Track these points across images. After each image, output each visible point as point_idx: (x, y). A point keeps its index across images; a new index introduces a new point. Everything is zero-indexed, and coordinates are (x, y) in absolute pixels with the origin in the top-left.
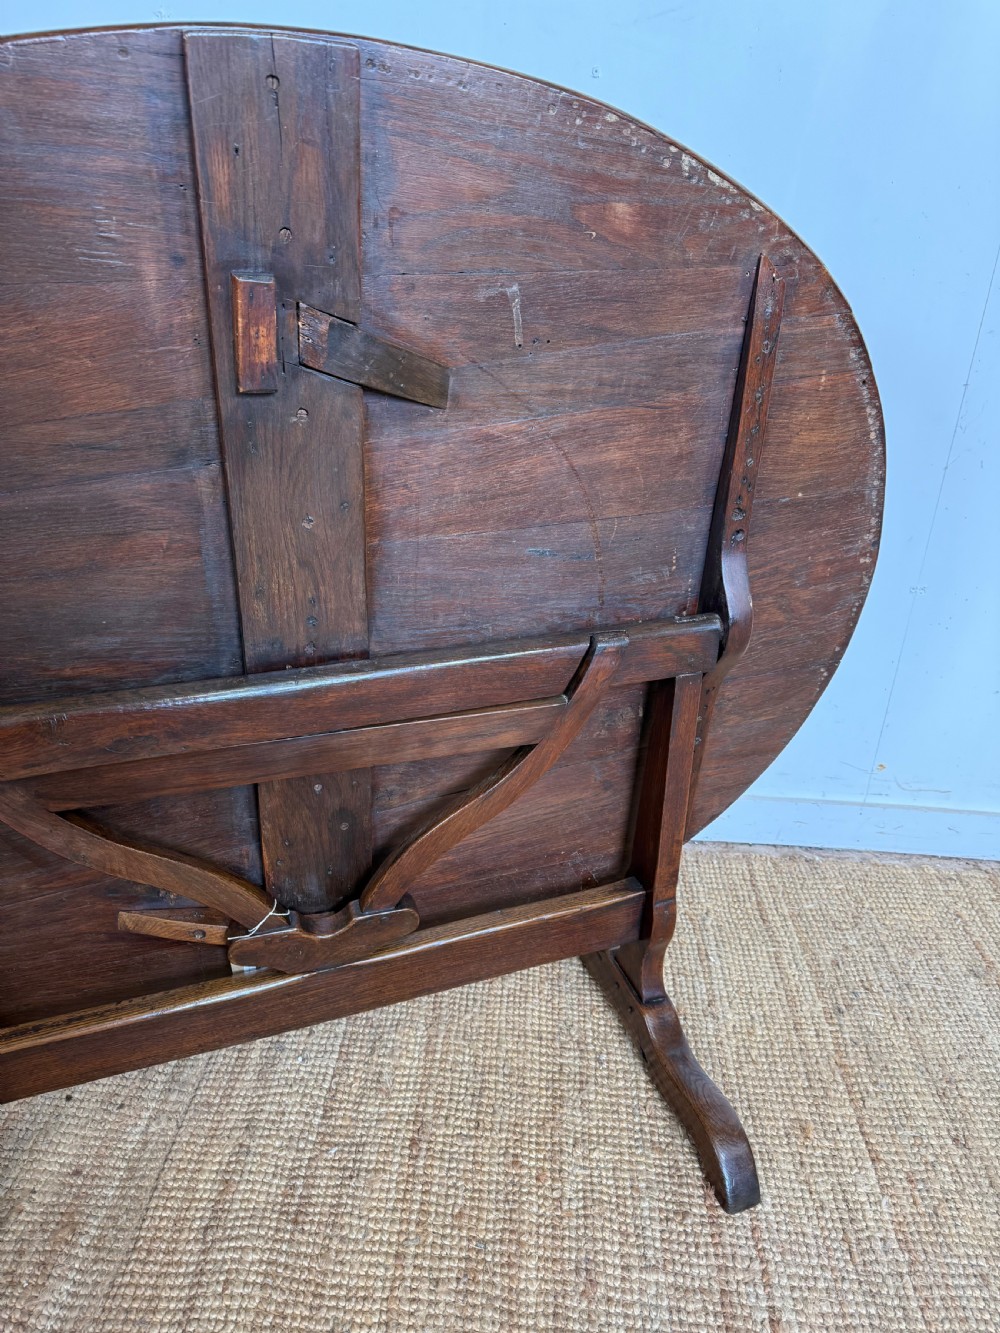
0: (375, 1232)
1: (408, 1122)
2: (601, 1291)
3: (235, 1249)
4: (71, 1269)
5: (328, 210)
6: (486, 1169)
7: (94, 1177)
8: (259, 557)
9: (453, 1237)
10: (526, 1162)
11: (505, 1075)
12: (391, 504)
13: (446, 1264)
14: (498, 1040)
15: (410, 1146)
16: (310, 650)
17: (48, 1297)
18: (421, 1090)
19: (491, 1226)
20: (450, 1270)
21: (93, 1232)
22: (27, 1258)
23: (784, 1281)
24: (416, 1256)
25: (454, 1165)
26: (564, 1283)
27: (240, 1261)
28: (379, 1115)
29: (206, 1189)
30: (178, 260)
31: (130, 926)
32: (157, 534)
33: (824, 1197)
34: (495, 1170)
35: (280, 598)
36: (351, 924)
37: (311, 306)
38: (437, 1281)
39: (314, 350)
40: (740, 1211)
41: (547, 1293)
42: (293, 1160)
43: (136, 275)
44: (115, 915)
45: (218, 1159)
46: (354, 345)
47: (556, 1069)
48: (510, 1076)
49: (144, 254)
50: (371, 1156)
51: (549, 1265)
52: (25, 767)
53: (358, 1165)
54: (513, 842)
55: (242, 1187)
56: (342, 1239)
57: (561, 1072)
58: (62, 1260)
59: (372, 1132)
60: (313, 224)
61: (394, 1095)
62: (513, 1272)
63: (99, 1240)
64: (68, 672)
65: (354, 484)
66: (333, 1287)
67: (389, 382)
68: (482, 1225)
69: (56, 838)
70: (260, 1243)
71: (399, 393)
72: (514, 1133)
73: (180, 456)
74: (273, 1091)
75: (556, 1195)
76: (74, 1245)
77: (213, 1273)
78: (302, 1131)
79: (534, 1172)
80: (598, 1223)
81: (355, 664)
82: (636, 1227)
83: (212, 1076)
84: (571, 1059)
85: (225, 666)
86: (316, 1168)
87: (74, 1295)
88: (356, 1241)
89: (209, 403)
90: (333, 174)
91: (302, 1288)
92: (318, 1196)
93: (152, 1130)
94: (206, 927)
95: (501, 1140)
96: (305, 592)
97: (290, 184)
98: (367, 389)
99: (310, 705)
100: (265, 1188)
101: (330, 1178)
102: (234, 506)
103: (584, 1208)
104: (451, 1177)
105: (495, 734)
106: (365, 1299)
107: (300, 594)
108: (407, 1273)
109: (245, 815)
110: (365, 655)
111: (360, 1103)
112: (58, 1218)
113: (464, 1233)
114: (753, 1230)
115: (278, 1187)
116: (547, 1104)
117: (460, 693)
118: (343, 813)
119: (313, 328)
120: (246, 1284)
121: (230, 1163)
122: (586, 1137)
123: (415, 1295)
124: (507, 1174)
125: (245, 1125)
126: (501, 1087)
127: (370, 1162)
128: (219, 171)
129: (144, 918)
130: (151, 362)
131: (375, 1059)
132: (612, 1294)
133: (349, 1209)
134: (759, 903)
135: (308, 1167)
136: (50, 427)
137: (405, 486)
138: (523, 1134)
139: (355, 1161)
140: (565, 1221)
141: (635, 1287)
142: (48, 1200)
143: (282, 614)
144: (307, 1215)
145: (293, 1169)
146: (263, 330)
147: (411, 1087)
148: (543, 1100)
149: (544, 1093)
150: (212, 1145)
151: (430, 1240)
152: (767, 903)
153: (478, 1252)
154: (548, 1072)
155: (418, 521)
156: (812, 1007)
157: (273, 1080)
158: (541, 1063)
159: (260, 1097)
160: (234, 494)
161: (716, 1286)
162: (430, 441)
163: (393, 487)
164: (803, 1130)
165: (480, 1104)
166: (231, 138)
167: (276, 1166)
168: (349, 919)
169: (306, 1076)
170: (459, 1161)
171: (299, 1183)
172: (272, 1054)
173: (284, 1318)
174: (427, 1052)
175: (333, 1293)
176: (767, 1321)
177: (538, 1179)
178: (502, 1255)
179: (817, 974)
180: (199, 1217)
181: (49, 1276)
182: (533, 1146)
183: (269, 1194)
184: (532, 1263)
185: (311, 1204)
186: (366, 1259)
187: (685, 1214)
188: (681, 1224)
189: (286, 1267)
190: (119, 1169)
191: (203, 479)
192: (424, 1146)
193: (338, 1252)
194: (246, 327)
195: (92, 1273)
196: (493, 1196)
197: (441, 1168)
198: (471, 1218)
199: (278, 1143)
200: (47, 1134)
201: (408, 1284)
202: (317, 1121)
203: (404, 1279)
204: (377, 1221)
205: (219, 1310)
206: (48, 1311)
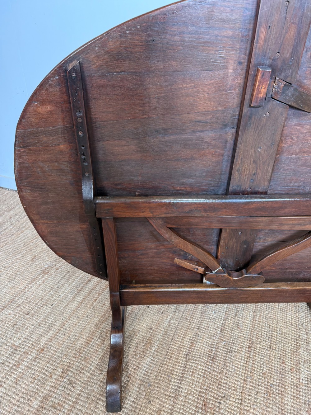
0: (237, 371)
1: (247, 340)
3: (195, 363)
4: (150, 355)
5: (294, 46)
6: (273, 362)
7: (156, 331)
8: (242, 159)
9: (262, 380)
10: (287, 363)
11: (280, 334)
12: (286, 145)
13: (260, 387)
14: (277, 322)
15: (248, 348)
16: (249, 190)
17: (144, 361)
18: (252, 331)
19: (275, 380)
20: (261, 390)
21: (156, 347)
22: (139, 349)
24: (250, 382)
25: (262, 357)
26: (300, 406)
27: (197, 367)
28: (238, 335)
29: (187, 343)
30: (240, 63)
31: (177, 263)
32: (212, 150)
34: (276, 363)
35: (244, 172)
36: (243, 277)
37: (280, 79)
38: (257, 392)
39: (277, 93)
41: (294, 407)
42: (212, 342)
43: (227, 68)
44: (174, 259)
45: (190, 336)
46: (290, 92)
47: (297, 336)
49: (231, 61)
50: (235, 347)
51: (295, 399)
52: (165, 214)
53: (232, 349)
54: (297, 261)
55: (197, 346)
56: (227, 370)
57: (299, 337)
58: (148, 352)
59: (236, 340)
60: (288, 51)
61: (243, 330)
62: (283, 397)
63: (158, 350)
64: (178, 188)
65: (278, 137)
66: (224, 383)
67: (298, 104)
68: (272, 379)
69: (167, 235)
70: (202, 364)
71: (300, 108)
72: (283, 353)
73: (225, 126)
74: (205, 320)
75: (298, 377)
76: (151, 349)
77: (189, 368)
78: (214, 334)
79: (290, 367)
81: (263, 196)
83: (187, 311)
84: (303, 334)
85: (221, 191)
86: (219, 346)
87: (151, 363)
88: (231, 372)
89: (238, 109)
90: (299, 34)
91: (215, 381)
92: (220, 355)
93: (171, 322)
94: (199, 268)
95: (278, 354)
96: (252, 171)
97: (284, 37)
98: (291, 107)
99: (247, 207)
100: (204, 348)
101: (223, 350)
102: (239, 142)
104: (261, 361)
105: (305, 225)
106: (234, 390)
107: (251, 172)
109: (215, 237)
110: (266, 193)
111: (232, 330)
112: (146, 340)
113: (266, 380)
115: (207, 349)
116: (294, 347)
117: (296, 210)
118: (246, 242)
119: (279, 85)
120: (198, 374)
121: (193, 338)
122: (308, 361)
123: (250, 394)
124: (280, 365)
125: (197, 328)
127: (235, 349)
128: (262, 34)
129: (182, 261)
130: (224, 96)
131: (237, 318)
133: (229, 362)
135: (216, 345)
136: (191, 115)
137: (292, 139)
138: (286, 354)
139: (231, 348)
140: (301, 386)
142: (143, 334)
143: (243, 177)
144: (216, 359)
145: (212, 345)
146: (264, 86)
147: (248, 329)
148: (293, 345)
149: (293, 343)
150: (188, 331)
151: (255, 379)
153: (271, 387)
154: (295, 336)
155: (293, 151)
157: (205, 316)
158: (292, 333)
159: (202, 320)
160: (240, 138)
162: (305, 124)
163: (288, 139)
165: (271, 341)
166: (269, 23)
167: (207, 343)
168: (243, 275)
169: (215, 318)
170: (264, 357)
171: (214, 349)
172: (205, 308)
173: (210, 388)
174: (253, 320)
175: (224, 385)
177: (291, 370)
178: (279, 390)
180: (185, 351)
181: (145, 356)
182: (289, 359)
183: (205, 350)
184: (289, 396)
185: (217, 357)
186: (235, 378)
189: (210, 373)
190: (162, 331)
191: (230, 134)
192: (253, 349)
193: (226, 373)
194: (259, 86)
195: (156, 358)
196: (276, 371)
197: (258, 357)
198: (268, 376)
199: (207, 336)
200: (143, 315)
201: (248, 390)
202: (219, 332)
203: (246, 388)
204: (238, 368)
205: (191, 379)
206: (144, 365)
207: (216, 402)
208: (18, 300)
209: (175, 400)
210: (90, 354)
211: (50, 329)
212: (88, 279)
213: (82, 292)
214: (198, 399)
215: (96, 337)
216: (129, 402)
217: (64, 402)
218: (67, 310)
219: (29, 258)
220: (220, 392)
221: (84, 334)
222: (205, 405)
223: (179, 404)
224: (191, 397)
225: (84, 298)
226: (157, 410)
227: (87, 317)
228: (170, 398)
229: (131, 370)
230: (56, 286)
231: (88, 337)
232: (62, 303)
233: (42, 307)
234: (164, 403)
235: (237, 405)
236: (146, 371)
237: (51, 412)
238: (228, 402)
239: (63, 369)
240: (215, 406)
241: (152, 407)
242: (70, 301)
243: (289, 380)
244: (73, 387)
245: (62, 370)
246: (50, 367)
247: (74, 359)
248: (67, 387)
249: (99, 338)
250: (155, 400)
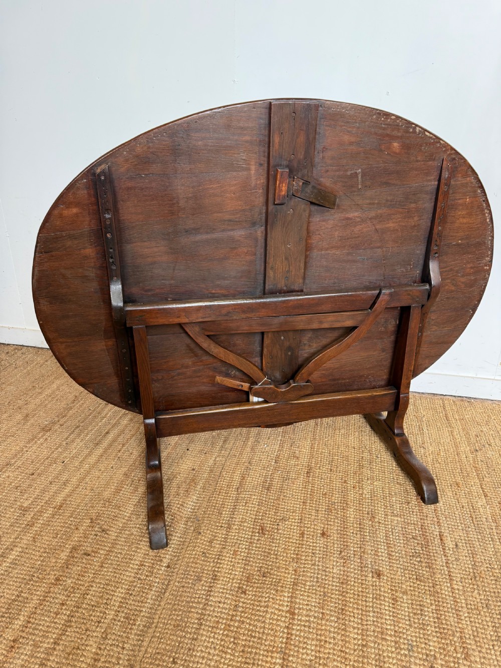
0: (295, 495)
1: (305, 467)
2: (376, 520)
3: (248, 494)
4: (196, 493)
5: (305, 149)
6: (335, 483)
7: (199, 471)
8: (274, 256)
9: (323, 500)
10: (349, 482)
11: (341, 457)
12: (314, 240)
13: (320, 506)
14: (338, 447)
15: (306, 474)
16: (285, 288)
17: (189, 499)
18: (310, 459)
19: (336, 498)
20: (322, 508)
21: (201, 485)
22: (181, 489)
23: (446, 525)
24: (310, 503)
25: (323, 480)
26: (363, 516)
27: (250, 498)
28: (295, 464)
29: (237, 478)
30: (261, 165)
31: (219, 381)
32: (244, 248)
33: (464, 504)
34: (337, 484)
35: (278, 270)
36: (291, 387)
37: (298, 178)
38: (318, 511)
39: (297, 191)
40: (431, 504)
41: (357, 518)
42: (266, 473)
43: (249, 169)
44: (215, 377)
45: (240, 470)
46: (309, 189)
47: (360, 458)
48: (343, 458)
49: (252, 163)
51: (358, 511)
52: (202, 318)
53: (288, 477)
54: (347, 369)
55: (249, 479)
56: (284, 496)
57: (362, 459)
58: (192, 490)
59: (293, 469)
60: (301, 153)
61: (300, 459)
62: (345, 511)
63: (204, 487)
64: (214, 292)
65: (304, 233)
66: (282, 508)
67: (318, 200)
68: (334, 498)
69: (205, 343)
70: (256, 494)
71: (321, 204)
72: (345, 474)
73: (254, 224)
74: (257, 454)
75: (360, 492)
76: (196, 487)
77: (242, 500)
78: (268, 466)
79: (352, 486)
80: (376, 502)
81: (299, 293)
82: (390, 505)
84: (366, 455)
85: (259, 291)
86: (274, 476)
87: (197, 500)
88: (289, 497)
89: (264, 208)
90: (308, 139)
91: (271, 507)
92: (275, 484)
93: (217, 460)
94: (243, 384)
95: (340, 475)
96: (286, 268)
97: (296, 142)
98: (312, 203)
99: (285, 305)
101: (279, 479)
102: (268, 239)
103: (371, 497)
104: (322, 483)
105: (343, 321)
106: (293, 512)
107: (284, 269)
108: (307, 507)
109: (258, 346)
110: (302, 291)
111: (288, 460)
112: (189, 480)
113: (327, 499)
114: (435, 510)
115: (261, 480)
116: (357, 467)
117: (333, 305)
118: (290, 348)
119: (297, 184)
120: (252, 504)
121: (244, 472)
122: (372, 478)
123: (310, 513)
124: (342, 485)
125: (248, 462)
126: (339, 461)
127: (292, 476)
128: (276, 139)
129: (224, 379)
130: (250, 195)
131: (293, 448)
132: (381, 521)
133: (286, 488)
134: (446, 415)
135: (271, 476)
136: (220, 215)
137: (319, 234)
138: (348, 475)
140: (364, 500)
141: (389, 520)
142: (185, 476)
143: (278, 275)
144: (272, 488)
145: (266, 476)
146: (284, 185)
147: (306, 457)
148: (356, 466)
149: (356, 464)
150: (237, 467)
151: (315, 500)
152: (450, 415)
153: (332, 505)
154: (357, 458)
155: (322, 246)
156: (464, 448)
157: (257, 451)
158: (355, 455)
159: (252, 455)
160: (269, 236)
161: (419, 524)
162: (328, 220)
163: (316, 235)
164: (457, 484)
165: (332, 465)
166: (281, 130)
167: (260, 474)
168: (290, 385)
169: (268, 451)
170: (325, 480)
171: (268, 480)
172: (256, 443)
173: (266, 514)
174: (311, 448)
176: (438, 535)
177: (354, 487)
178: (341, 506)
179: (468, 439)
180: (236, 484)
181: (189, 494)
182: (352, 478)
183: (258, 481)
184: (352, 510)
185: (273, 486)
186: (293, 502)
187: (409, 503)
188: (407, 505)
189: (266, 501)
190: (207, 470)
191: (260, 231)
192: (312, 474)
193: (283, 499)
194: (279, 184)
195: (203, 495)
196: (337, 490)
197: (318, 481)
198: (329, 495)
199: (260, 468)
200: (182, 458)
201: (308, 510)
202: (273, 463)
203: (306, 509)
204: (296, 492)
205: (244, 509)
206: (190, 503)
207: (273, 525)
208: (16, 462)
209: (228, 530)
210: (123, 502)
211: (65, 485)
212: (106, 431)
213: (101, 445)
214: (254, 525)
215: (127, 486)
216: (176, 538)
217: (99, 548)
218: (84, 465)
219: (19, 417)
220: (277, 516)
221: (111, 484)
222: (262, 529)
223: (232, 533)
224: (246, 524)
225: (104, 450)
226: (209, 540)
227: (112, 468)
228: (222, 528)
229: (174, 509)
230: (64, 443)
231: (117, 487)
232: (75, 459)
233: (50, 465)
234: (216, 533)
235: (296, 524)
236: (191, 509)
237: (84, 559)
238: (286, 523)
239: (92, 519)
240: (273, 528)
241: (203, 538)
242: (86, 456)
243: (352, 495)
244: (107, 534)
245: (90, 521)
246: (74, 521)
247: (104, 509)
248: (99, 534)
249: (131, 486)
250: (205, 531)
